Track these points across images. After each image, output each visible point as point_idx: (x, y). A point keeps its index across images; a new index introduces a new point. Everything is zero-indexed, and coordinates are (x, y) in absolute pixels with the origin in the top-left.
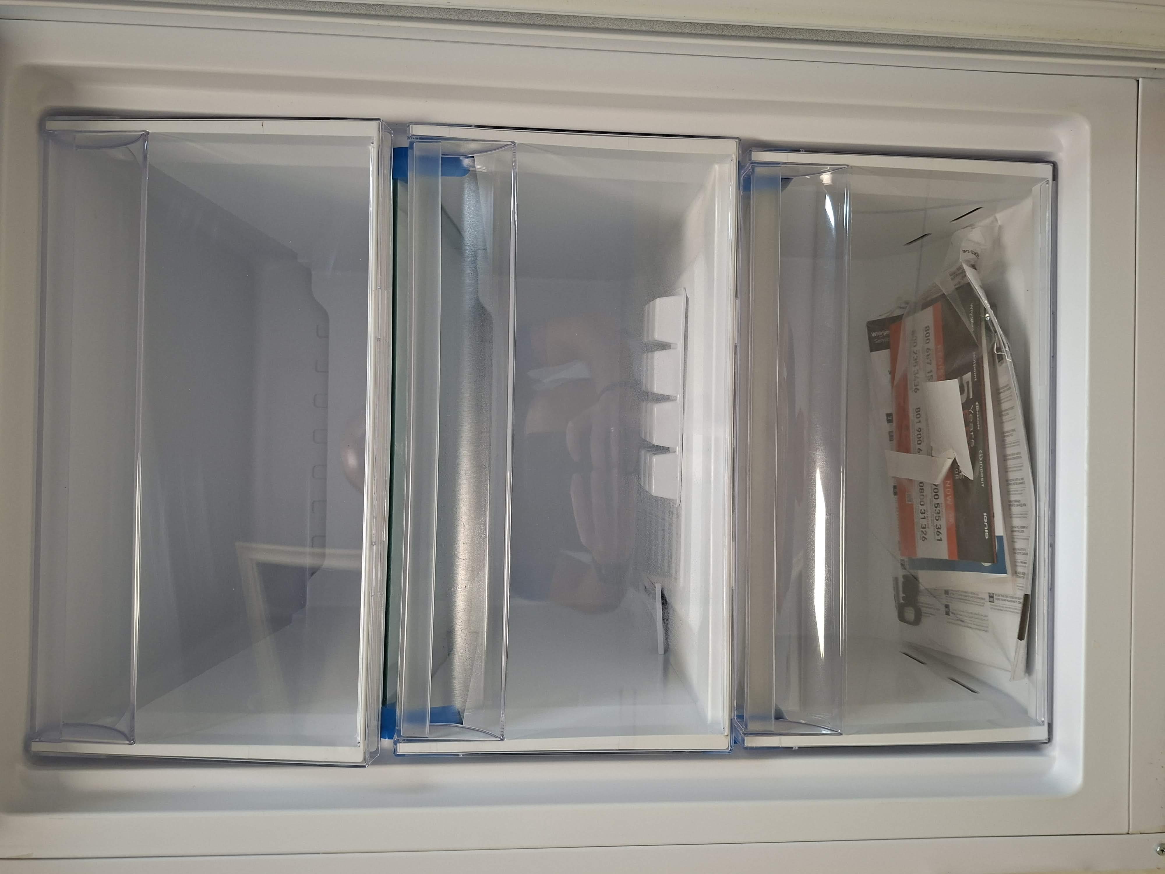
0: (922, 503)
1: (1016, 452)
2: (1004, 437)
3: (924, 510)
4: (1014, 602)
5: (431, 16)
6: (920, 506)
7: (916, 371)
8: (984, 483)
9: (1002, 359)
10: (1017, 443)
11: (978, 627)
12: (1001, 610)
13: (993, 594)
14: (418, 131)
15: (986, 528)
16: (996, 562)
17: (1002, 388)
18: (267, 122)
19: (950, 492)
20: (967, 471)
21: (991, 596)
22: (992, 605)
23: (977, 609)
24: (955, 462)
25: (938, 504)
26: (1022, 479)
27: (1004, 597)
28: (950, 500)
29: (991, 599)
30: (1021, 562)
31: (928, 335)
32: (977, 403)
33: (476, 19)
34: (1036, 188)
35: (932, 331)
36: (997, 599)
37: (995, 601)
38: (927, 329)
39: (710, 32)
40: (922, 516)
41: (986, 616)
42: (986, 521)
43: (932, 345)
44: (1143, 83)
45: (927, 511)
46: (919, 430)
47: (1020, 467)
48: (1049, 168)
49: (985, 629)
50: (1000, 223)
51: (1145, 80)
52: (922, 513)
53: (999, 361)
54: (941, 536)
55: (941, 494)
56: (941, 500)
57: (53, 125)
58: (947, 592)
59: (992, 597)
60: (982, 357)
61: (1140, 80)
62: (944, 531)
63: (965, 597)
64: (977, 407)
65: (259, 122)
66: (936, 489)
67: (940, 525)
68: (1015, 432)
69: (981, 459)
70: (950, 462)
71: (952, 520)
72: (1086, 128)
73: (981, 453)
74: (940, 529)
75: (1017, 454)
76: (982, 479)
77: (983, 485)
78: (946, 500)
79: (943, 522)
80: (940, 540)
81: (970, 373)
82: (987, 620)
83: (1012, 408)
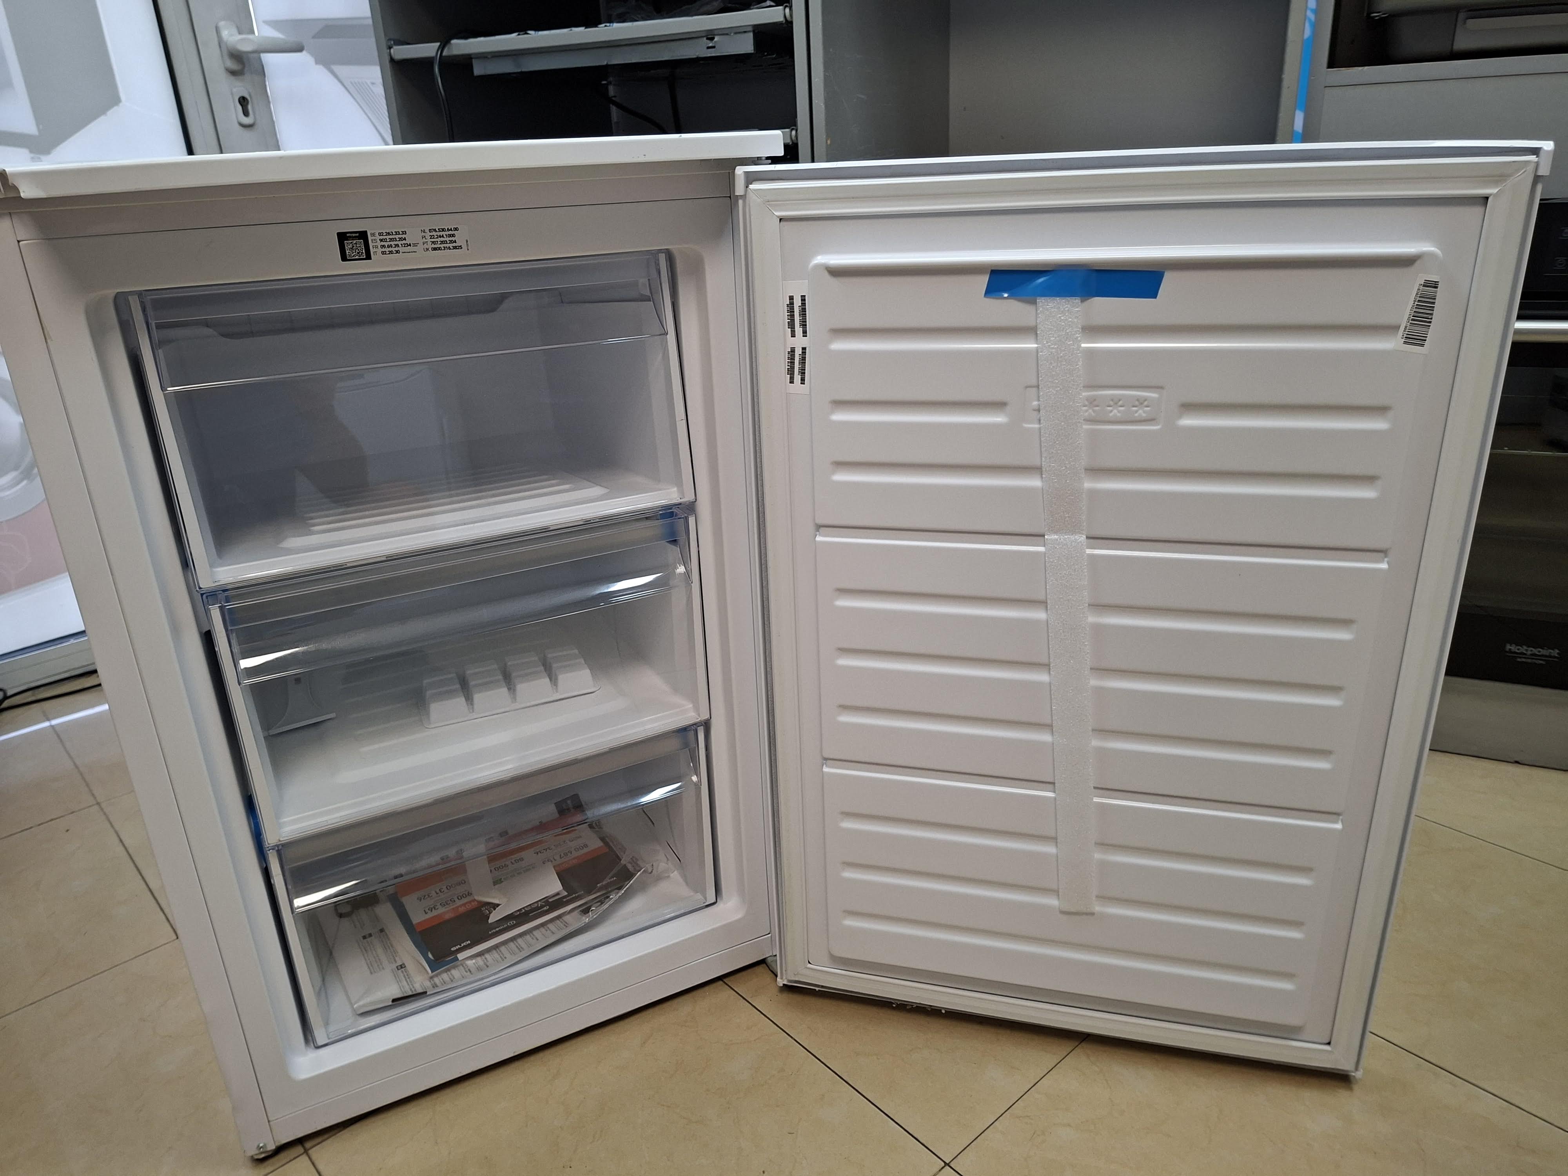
0: (448, 887)
1: (523, 946)
2: (529, 934)
3: (443, 891)
4: (408, 984)
5: (762, 548)
6: (445, 886)
7: (550, 848)
8: (492, 933)
9: (585, 914)
10: (530, 945)
11: (370, 966)
12: (395, 977)
13: (405, 967)
14: (692, 520)
15: (459, 946)
16: (438, 962)
17: (563, 920)
18: (685, 422)
19: (469, 907)
20: (494, 917)
21: (402, 966)
22: (396, 971)
23: (383, 958)
24: (498, 905)
25: (455, 901)
26: (505, 958)
27: (408, 977)
28: (462, 910)
29: (399, 967)
30: (442, 979)
31: (581, 848)
32: (548, 907)
33: (763, 575)
34: (699, 896)
35: (585, 850)
36: (402, 971)
37: (400, 971)
38: (586, 846)
39: (770, 706)
40: (438, 891)
41: (383, 968)
42: (464, 944)
43: (575, 854)
44: (768, 937)
45: (444, 894)
46: (506, 866)
47: (513, 953)
48: (714, 900)
49: (372, 971)
50: (672, 875)
51: (770, 938)
52: (440, 890)
53: (580, 911)
54: (429, 912)
55: (464, 901)
56: (459, 903)
57: (662, 258)
58: (382, 930)
59: (402, 968)
60: (581, 899)
61: (770, 935)
62: (435, 913)
63: (388, 947)
64: (545, 908)
65: (684, 417)
66: (466, 895)
67: (438, 909)
68: (536, 940)
69: (508, 924)
70: (496, 901)
71: (447, 917)
72: (739, 915)
73: (513, 923)
74: (435, 909)
75: (522, 948)
76: (494, 931)
77: (490, 933)
78: (461, 906)
79: (441, 910)
80: (426, 913)
81: (566, 894)
82: (380, 970)
83: (553, 933)
